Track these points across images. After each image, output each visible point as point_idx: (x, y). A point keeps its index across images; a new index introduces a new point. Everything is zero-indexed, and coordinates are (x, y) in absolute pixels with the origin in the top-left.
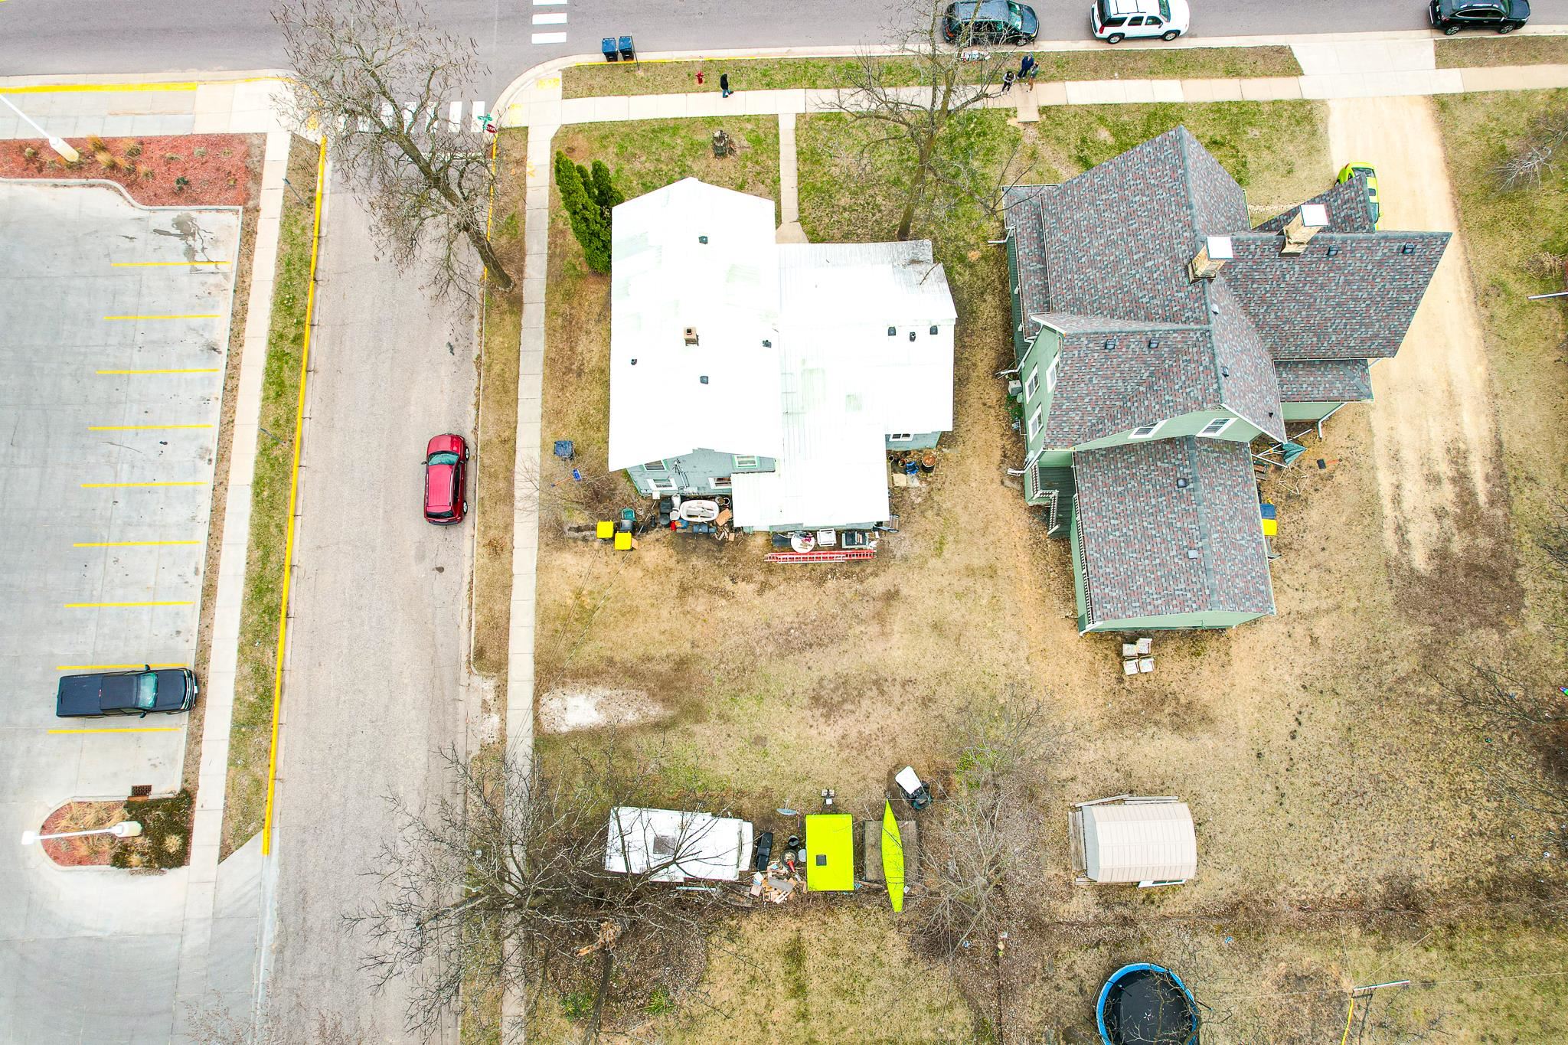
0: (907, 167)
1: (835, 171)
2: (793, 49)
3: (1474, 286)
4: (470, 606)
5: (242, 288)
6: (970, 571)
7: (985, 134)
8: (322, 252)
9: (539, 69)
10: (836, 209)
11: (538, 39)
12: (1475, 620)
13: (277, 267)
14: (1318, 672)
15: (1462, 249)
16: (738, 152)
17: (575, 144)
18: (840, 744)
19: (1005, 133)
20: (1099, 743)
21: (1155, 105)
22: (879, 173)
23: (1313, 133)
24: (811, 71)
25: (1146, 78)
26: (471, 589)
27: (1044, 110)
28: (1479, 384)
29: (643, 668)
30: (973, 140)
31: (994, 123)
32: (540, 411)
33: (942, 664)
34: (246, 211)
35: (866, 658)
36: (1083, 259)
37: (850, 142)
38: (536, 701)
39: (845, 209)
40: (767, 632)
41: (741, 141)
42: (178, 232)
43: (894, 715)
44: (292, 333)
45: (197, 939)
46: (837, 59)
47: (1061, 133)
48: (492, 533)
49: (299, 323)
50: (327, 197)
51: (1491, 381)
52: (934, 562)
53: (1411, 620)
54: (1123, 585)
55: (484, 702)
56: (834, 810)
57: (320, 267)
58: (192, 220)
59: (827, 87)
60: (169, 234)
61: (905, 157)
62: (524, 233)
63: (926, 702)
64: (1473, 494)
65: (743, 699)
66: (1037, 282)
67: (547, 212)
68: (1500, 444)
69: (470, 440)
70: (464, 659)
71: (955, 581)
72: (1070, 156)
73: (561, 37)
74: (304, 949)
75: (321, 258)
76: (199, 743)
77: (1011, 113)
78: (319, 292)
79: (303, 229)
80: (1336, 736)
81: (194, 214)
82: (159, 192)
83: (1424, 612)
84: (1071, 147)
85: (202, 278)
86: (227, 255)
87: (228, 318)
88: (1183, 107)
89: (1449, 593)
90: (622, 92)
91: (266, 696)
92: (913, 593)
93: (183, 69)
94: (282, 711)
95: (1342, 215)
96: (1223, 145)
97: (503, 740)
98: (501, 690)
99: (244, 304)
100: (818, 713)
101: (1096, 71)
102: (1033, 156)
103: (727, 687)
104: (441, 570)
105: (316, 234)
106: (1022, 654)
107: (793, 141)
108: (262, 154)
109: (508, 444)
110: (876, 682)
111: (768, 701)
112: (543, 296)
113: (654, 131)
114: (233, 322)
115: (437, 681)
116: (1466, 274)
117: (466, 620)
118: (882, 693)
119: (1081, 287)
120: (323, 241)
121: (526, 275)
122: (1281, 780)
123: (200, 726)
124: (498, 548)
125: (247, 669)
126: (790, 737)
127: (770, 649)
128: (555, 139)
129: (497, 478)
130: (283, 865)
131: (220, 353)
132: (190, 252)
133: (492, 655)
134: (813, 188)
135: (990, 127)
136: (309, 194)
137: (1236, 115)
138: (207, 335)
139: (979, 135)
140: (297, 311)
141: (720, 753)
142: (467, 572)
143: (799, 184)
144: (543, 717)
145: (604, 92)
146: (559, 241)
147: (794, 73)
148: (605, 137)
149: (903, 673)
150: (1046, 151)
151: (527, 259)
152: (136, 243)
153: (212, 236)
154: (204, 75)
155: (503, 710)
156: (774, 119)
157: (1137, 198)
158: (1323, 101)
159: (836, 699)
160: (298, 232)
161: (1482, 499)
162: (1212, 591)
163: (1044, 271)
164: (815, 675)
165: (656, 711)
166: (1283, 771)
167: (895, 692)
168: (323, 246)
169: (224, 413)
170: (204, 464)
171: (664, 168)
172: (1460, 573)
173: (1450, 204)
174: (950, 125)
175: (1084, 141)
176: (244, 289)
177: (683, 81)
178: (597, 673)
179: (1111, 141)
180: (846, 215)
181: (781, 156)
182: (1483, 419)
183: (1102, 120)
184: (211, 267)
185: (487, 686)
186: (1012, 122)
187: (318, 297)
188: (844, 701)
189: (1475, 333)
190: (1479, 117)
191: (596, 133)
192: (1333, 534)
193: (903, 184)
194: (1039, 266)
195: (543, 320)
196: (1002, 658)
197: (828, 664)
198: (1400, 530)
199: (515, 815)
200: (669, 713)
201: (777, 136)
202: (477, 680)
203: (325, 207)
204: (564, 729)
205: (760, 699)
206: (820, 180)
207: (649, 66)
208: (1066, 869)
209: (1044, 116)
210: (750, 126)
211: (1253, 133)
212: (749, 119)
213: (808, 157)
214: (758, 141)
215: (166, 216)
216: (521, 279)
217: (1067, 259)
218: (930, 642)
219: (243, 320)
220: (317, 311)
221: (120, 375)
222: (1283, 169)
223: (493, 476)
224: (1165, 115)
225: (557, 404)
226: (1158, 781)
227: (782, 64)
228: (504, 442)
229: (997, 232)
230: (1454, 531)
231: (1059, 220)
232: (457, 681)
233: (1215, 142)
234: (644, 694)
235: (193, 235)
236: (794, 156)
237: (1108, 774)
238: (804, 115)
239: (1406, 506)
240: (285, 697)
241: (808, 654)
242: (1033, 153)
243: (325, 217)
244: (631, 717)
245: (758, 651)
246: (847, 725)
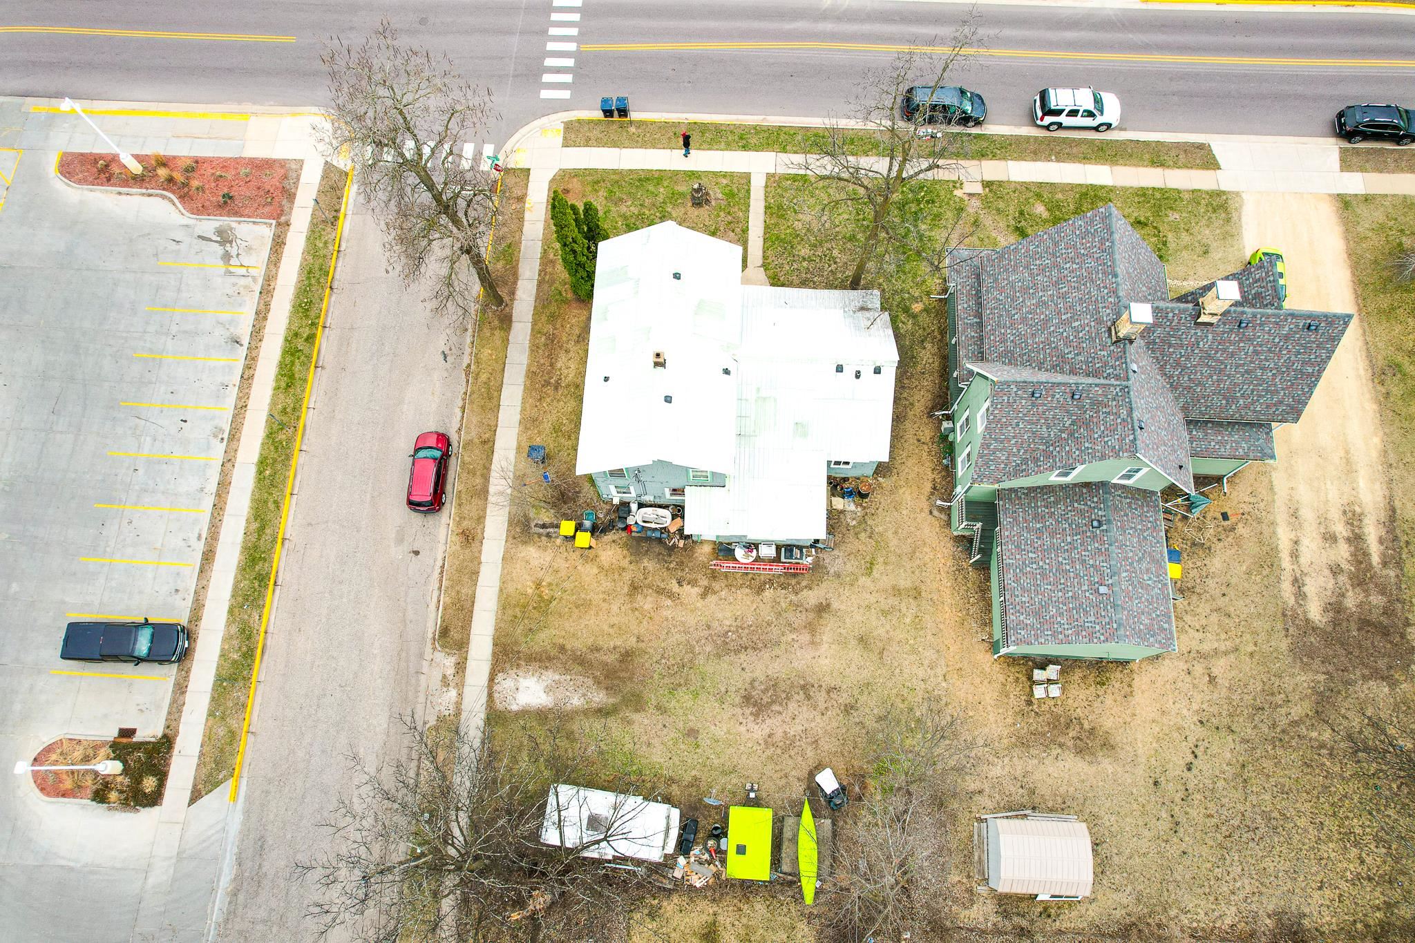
0: (862, 225)
1: (799, 225)
2: (769, 118)
3: (1372, 366)
4: (440, 588)
5: (267, 291)
6: (897, 591)
7: (933, 202)
8: (340, 264)
9: (544, 120)
10: (796, 258)
11: (545, 94)
12: (1366, 672)
13: (300, 274)
14: (1215, 709)
15: (1361, 331)
16: (713, 203)
17: (570, 186)
18: (766, 742)
19: (951, 202)
20: (1006, 760)
21: (1087, 186)
22: (837, 229)
23: (1228, 220)
24: (782, 137)
25: (1080, 162)
26: (442, 572)
27: (987, 184)
28: (1374, 454)
29: (590, 656)
30: (922, 206)
31: (942, 193)
32: (518, 417)
33: (865, 674)
34: (279, 224)
35: (795, 664)
36: (1016, 317)
37: (812, 201)
38: (492, 679)
39: (804, 259)
40: (707, 633)
41: (716, 193)
42: (219, 239)
43: (818, 719)
44: (306, 332)
45: (160, 875)
46: (807, 129)
47: (1001, 205)
48: (466, 524)
49: (313, 324)
50: (349, 217)
51: (1386, 452)
52: (863, 580)
53: (1305, 667)
54: (1037, 614)
55: (444, 677)
56: (756, 803)
57: (337, 277)
58: (231, 229)
59: (796, 152)
60: (210, 240)
61: (861, 217)
62: (518, 261)
63: (848, 709)
64: (1366, 554)
65: (681, 692)
66: (973, 334)
67: (540, 243)
68: (1393, 510)
69: (454, 438)
70: (430, 635)
71: (882, 600)
72: (1008, 226)
73: (565, 94)
74: (257, 894)
75: (339, 269)
76: (184, 693)
77: (958, 185)
78: (333, 299)
79: (326, 243)
80: (1230, 771)
81: (234, 225)
82: (207, 203)
83: (1318, 661)
84: (1010, 218)
85: (233, 280)
86: (257, 261)
87: (252, 316)
88: (1111, 190)
89: (1342, 644)
90: (615, 144)
91: (249, 655)
92: (843, 607)
93: (240, 102)
94: (261, 670)
95: (1253, 292)
96: (1146, 225)
97: (458, 713)
98: (461, 667)
99: (267, 305)
100: (748, 711)
101: (1035, 153)
102: (976, 223)
103: (666, 680)
104: (417, 553)
105: (336, 248)
106: (940, 671)
107: (762, 197)
108: (298, 178)
109: (488, 444)
110: (803, 687)
111: (703, 696)
112: (531, 317)
113: (640, 180)
114: (256, 319)
115: (404, 655)
116: (1364, 354)
117: (435, 600)
118: (808, 697)
119: (1012, 341)
120: (342, 254)
121: (517, 297)
122: (1177, 809)
123: (186, 678)
124: (470, 538)
125: (234, 629)
126: (720, 732)
127: (708, 649)
128: (551, 181)
129: (474, 474)
130: (247, 813)
131: (241, 345)
132: (227, 257)
133: (455, 634)
134: (778, 238)
135: (938, 196)
136: (335, 214)
137: (1159, 200)
138: (232, 330)
139: (928, 202)
140: (312, 314)
141: (655, 741)
142: (440, 557)
143: (765, 234)
144: (496, 695)
145: (600, 143)
146: (549, 270)
147: (767, 139)
148: (598, 182)
149: (829, 681)
150: (987, 221)
151: (519, 283)
152: (182, 246)
153: (247, 244)
154: (256, 108)
155: (460, 686)
156: (747, 177)
157: (1068, 265)
158: (1238, 193)
159: (766, 700)
160: (321, 245)
161: (1375, 559)
162: (1119, 625)
163: (980, 325)
164: (748, 676)
165: (599, 698)
166: (1178, 800)
167: (821, 697)
168: (341, 259)
169: (239, 398)
170: (216, 442)
171: (647, 212)
172: (1353, 626)
173: (1352, 291)
174: (903, 192)
175: (1021, 213)
176: (269, 292)
177: (670, 138)
178: (549, 659)
179: (1045, 215)
180: (805, 264)
181: (751, 208)
182: (1377, 486)
183: (1039, 196)
184: (243, 271)
185: (448, 663)
186: (958, 193)
187: (332, 303)
188: (773, 702)
189: (1371, 407)
190: (1379, 216)
191: (589, 179)
192: (1234, 581)
193: (857, 240)
194: (975, 320)
195: (528, 338)
196: (921, 673)
197: (760, 667)
198: (1297, 582)
199: (462, 782)
200: (611, 700)
201: (748, 191)
202: (439, 656)
203: (346, 225)
204: (514, 708)
205: (696, 695)
206: (784, 231)
207: (640, 124)
208: (969, 877)
209: (987, 190)
210: (725, 181)
211: (1173, 216)
212: (725, 175)
213: (775, 211)
214: (731, 195)
215: (209, 225)
216: (512, 300)
217: (1002, 315)
218: (855, 653)
219: (265, 318)
220: (330, 315)
221: (154, 359)
222: (1199, 250)
223: (472, 473)
224: (1095, 196)
225: (534, 412)
226: (1059, 800)
227: (757, 130)
228: (485, 442)
229: (938, 288)
230: (1348, 587)
231: (996, 280)
232: (421, 656)
233: (1139, 222)
234: (590, 682)
235: (231, 242)
236: (762, 210)
237: (1013, 789)
238: (773, 175)
239: (1302, 560)
240: (266, 657)
241: (743, 656)
242: (976, 221)
243: (346, 233)
244: (576, 701)
245: (697, 649)
246: (773, 724)
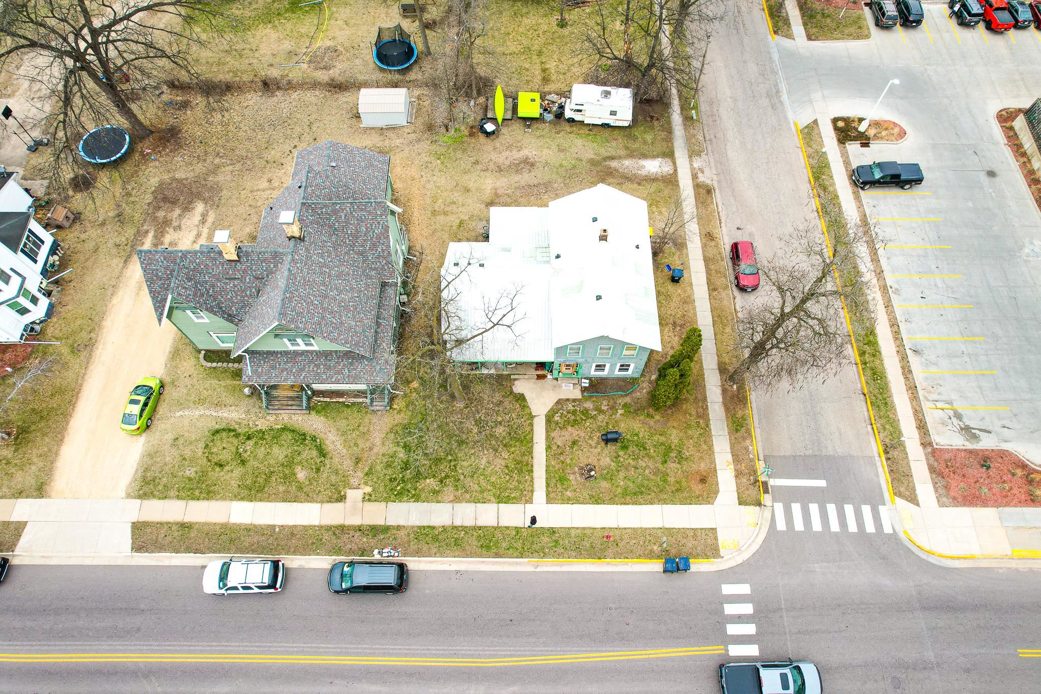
0: (452, 456)
1: (505, 455)
2: (530, 569)
3: (92, 350)
4: (718, 213)
5: (912, 389)
6: (445, 214)
7: (391, 480)
8: (866, 413)
9: (739, 560)
10: (507, 424)
11: (744, 589)
12: (185, 182)
13: (893, 402)
14: (273, 170)
16: (577, 469)
17: (700, 486)
18: (522, 148)
19: (375, 480)
20: (393, 145)
21: (255, 500)
22: (473, 451)
23: (146, 470)
24: (519, 545)
25: (255, 526)
26: (720, 220)
27: (341, 499)
28: (120, 293)
29: (623, 181)
30: (401, 476)
31: (382, 489)
32: (697, 304)
33: (466, 177)
34: (930, 444)
35: (506, 180)
37: (493, 479)
38: (676, 170)
39: (500, 423)
40: (557, 192)
41: (574, 479)
42: (973, 431)
43: (493, 158)
44: (867, 357)
45: (817, 95)
46: (497, 555)
47: (333, 478)
48: (713, 244)
49: (865, 363)
50: (876, 455)
51: (112, 295)
52: (466, 218)
53: (217, 183)
55: (703, 173)
56: (525, 119)
57: (864, 403)
58: (967, 440)
59: (507, 528)
60: (980, 430)
61: (453, 463)
62: (727, 418)
63: (477, 162)
64: (155, 237)
65: (570, 167)
67: (713, 433)
68: (126, 261)
69: (736, 292)
70: (717, 191)
71: (455, 209)
72: (331, 458)
73: (728, 589)
74: (767, 92)
75: (865, 409)
76: (844, 161)
77: (367, 497)
78: (859, 386)
79: (885, 429)
80: (275, 146)
81: (967, 443)
82: (1000, 460)
83: (209, 185)
84: (328, 466)
85: (943, 398)
86: (932, 417)
87: (913, 368)
88: (238, 497)
89: (192, 193)
90: (669, 531)
91: (817, 178)
92: (478, 205)
94: (807, 173)
96: (216, 464)
97: (690, 157)
98: (694, 177)
99: (906, 378)
100: (532, 160)
101: (292, 534)
102: (358, 460)
103: (578, 171)
104: (738, 229)
105: (874, 426)
106: (424, 179)
107: (536, 481)
108: (936, 490)
109: (712, 288)
110: (502, 171)
111: (557, 165)
112: (706, 373)
113: (642, 493)
114: (909, 366)
115: (729, 181)
116: (92, 360)
117: (720, 207)
118: (498, 166)
120: (868, 422)
121: (720, 388)
122: (307, 131)
123: (846, 168)
124: (709, 237)
125: (831, 189)
126: (546, 151)
127: (556, 185)
128: (717, 492)
129: (716, 271)
130: (786, 118)
131: (910, 349)
132: (958, 416)
133: (703, 191)
134: (522, 441)
135: (386, 486)
136: (890, 456)
137: (197, 488)
138: (923, 360)
139: (395, 479)
140: (869, 372)
141: (580, 147)
142: (724, 228)
143: (532, 446)
144: (671, 164)
145: (683, 532)
146: (700, 410)
147: (533, 542)
148: (677, 490)
149: (487, 174)
150: (348, 463)
151: (721, 400)
152: (1000, 423)
153: (948, 428)
155: (692, 169)
156: (549, 500)
158: (127, 497)
159: (522, 165)
160: (887, 426)
161: (151, 235)
164: (533, 174)
165: (614, 164)
166: (306, 134)
167: (492, 166)
168: (867, 418)
169: (893, 312)
170: (895, 286)
171: (631, 462)
172: (181, 201)
173: (76, 409)
174: (415, 490)
175: (318, 470)
176: (910, 388)
177: (622, 540)
178: (646, 180)
179: (298, 469)
180: (500, 419)
181: (544, 469)
182: (128, 275)
183: (300, 488)
184: (940, 405)
185: (702, 178)
186: (368, 489)
187: (858, 381)
188: (518, 164)
189: (107, 323)
191: (685, 494)
192: (241, 221)
193: (457, 441)
195: (703, 358)
196: (435, 178)
197: (526, 178)
198: (203, 221)
199: (676, 118)
200: (607, 163)
201: (548, 485)
202: (709, 182)
203: (875, 448)
204: (660, 159)
205: (561, 166)
206: (516, 449)
207: (651, 555)
208: (419, 104)
209: (343, 493)
210: (568, 493)
211: (190, 472)
212: (568, 501)
213: (524, 467)
214: (562, 480)
215: (987, 443)
216: (723, 386)
218: (471, 185)
219: (903, 368)
220: (856, 373)
221: (968, 336)
222: (181, 441)
223: (718, 272)
224: (250, 490)
225: (686, 307)
226: (368, 132)
227: (542, 553)
228: (715, 290)
230: (174, 220)
232: (719, 182)
233: (221, 466)
234: (620, 170)
235: (962, 429)
236: (535, 468)
237: (392, 135)
238: (527, 502)
239: (194, 233)
240: (807, 179)
241: (536, 182)
242: (357, 463)
243: (872, 439)
244: (627, 162)
245: (562, 185)
246: (517, 155)
